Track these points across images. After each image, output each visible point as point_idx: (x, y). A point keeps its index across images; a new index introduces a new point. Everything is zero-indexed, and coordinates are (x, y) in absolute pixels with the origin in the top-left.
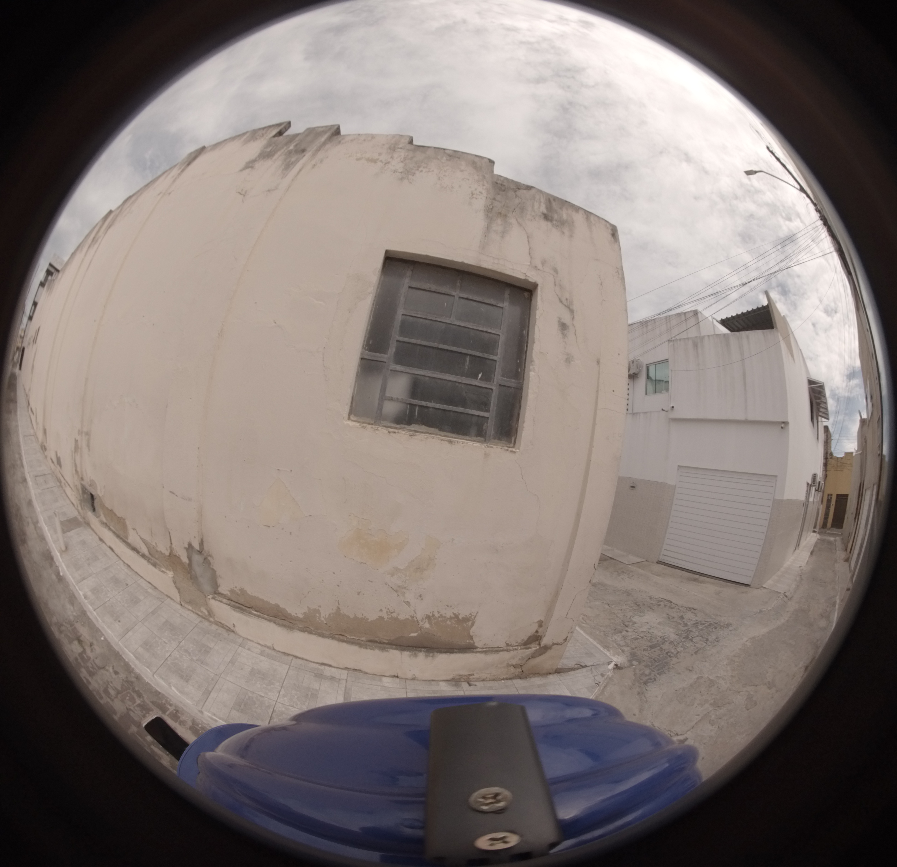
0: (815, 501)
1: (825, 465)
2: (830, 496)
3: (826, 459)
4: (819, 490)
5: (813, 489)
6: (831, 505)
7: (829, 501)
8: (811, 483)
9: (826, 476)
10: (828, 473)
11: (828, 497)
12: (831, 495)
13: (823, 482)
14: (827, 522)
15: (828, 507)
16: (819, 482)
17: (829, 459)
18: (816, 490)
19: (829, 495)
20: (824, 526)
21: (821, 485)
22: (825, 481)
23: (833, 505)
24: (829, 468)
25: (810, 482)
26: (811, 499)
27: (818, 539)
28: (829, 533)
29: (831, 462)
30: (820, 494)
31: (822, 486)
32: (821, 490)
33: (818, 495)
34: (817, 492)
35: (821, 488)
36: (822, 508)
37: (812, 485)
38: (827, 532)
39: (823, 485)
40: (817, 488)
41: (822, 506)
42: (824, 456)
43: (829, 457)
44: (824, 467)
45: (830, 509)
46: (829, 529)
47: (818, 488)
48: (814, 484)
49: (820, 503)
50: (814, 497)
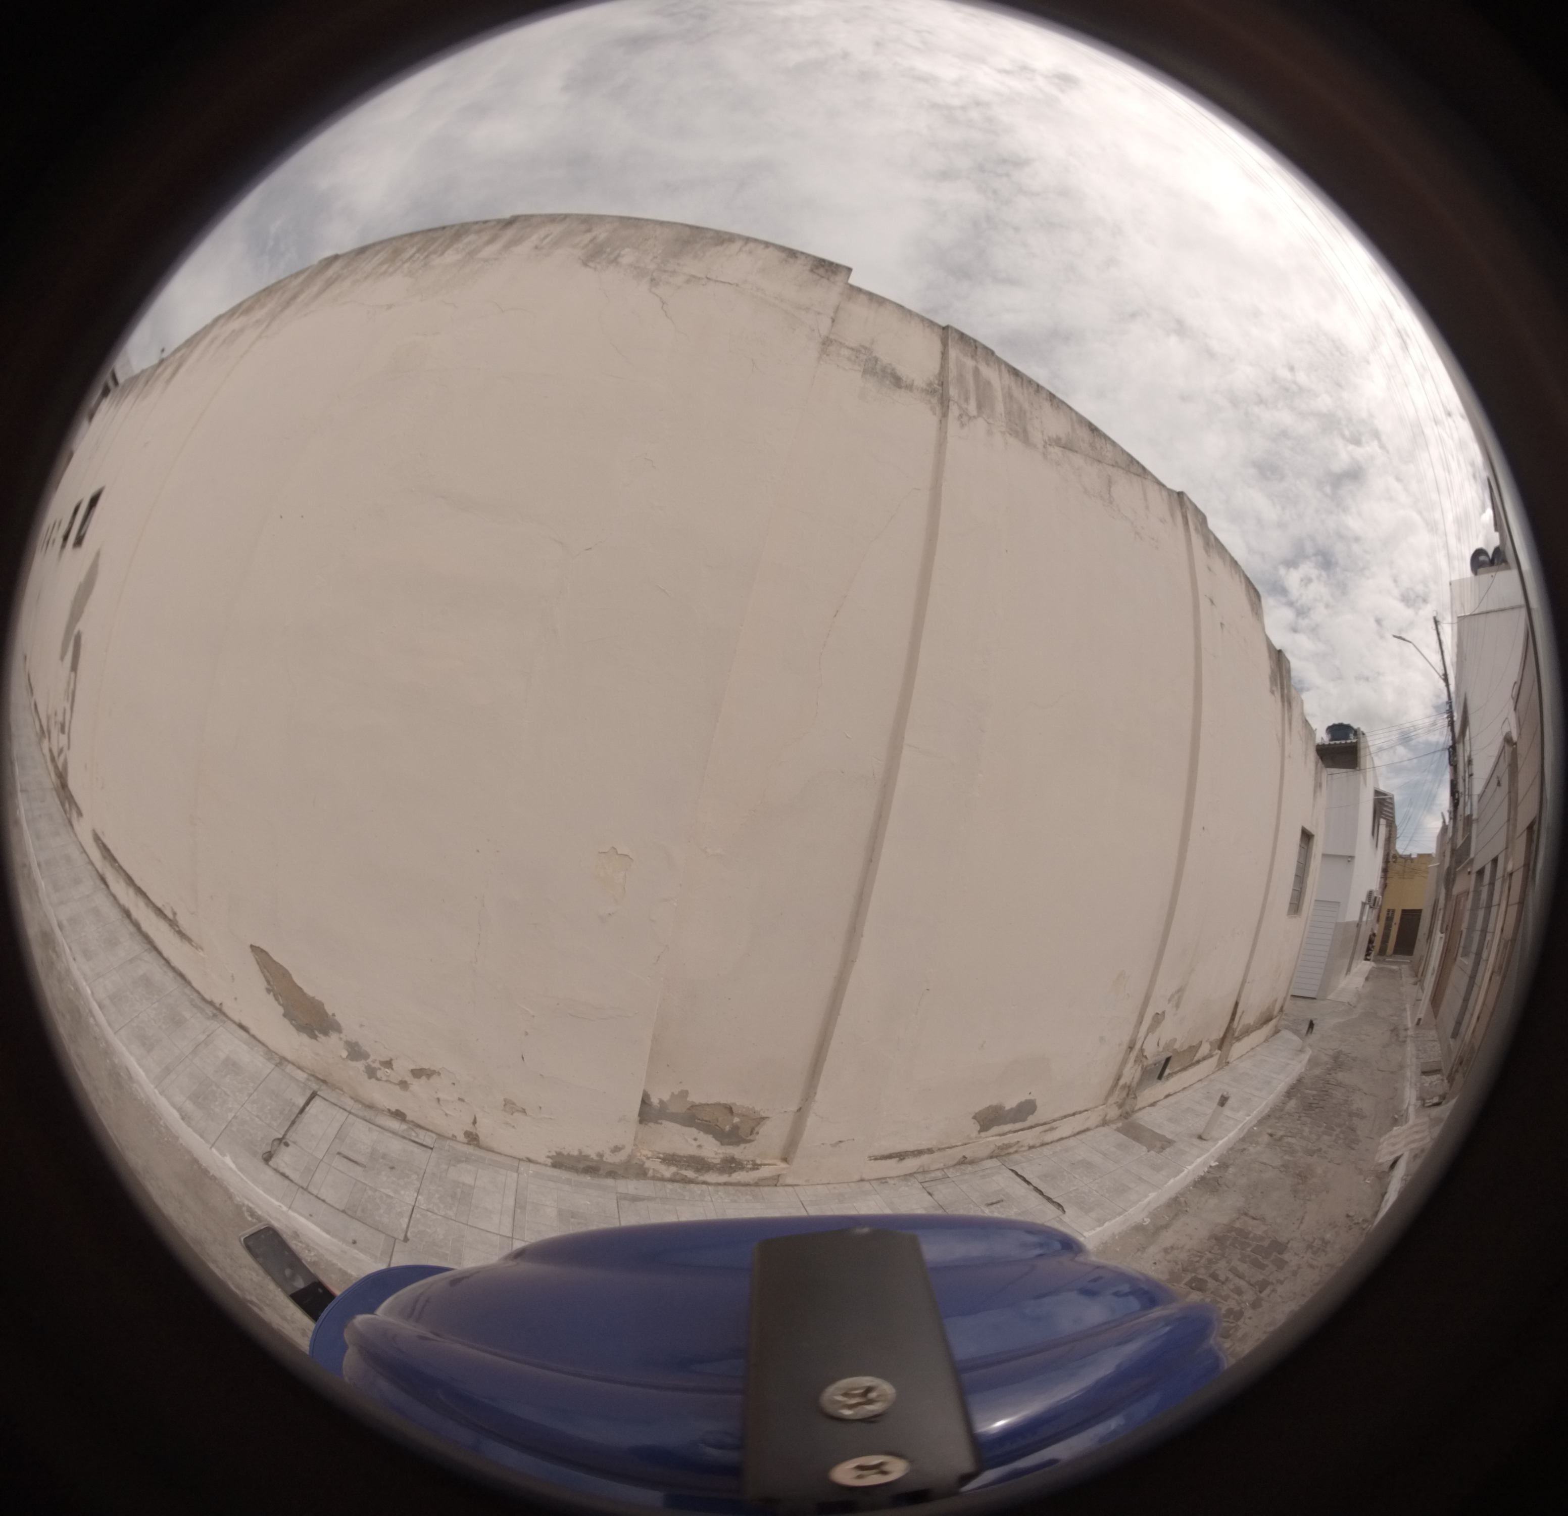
0: (1369, 919)
1: (1385, 871)
2: (1391, 913)
3: (1386, 861)
4: (1376, 906)
5: (1368, 907)
6: (1393, 924)
7: (1389, 919)
8: (1366, 900)
9: (1384, 886)
10: (1388, 881)
11: (1388, 914)
12: (1393, 911)
13: (1381, 896)
14: (1386, 947)
15: (1388, 928)
16: (1376, 898)
17: (1391, 863)
18: (1370, 907)
19: (1389, 910)
20: (1382, 952)
21: (1377, 900)
22: (1383, 894)
23: (1395, 924)
24: (1389, 874)
25: (1364, 901)
26: (1364, 919)
27: (1373, 967)
28: (1389, 961)
29: (1395, 867)
30: (1375, 912)
31: (1378, 902)
32: (1377, 906)
33: (1372, 912)
34: (1371, 909)
35: (1378, 903)
36: (1378, 929)
37: (1367, 902)
38: (1387, 960)
39: (1381, 899)
40: (1372, 905)
41: (1377, 926)
42: (1384, 859)
43: (1390, 860)
44: (1383, 874)
45: (1390, 930)
46: (1390, 956)
47: (1374, 905)
48: (1369, 902)
49: (1375, 921)
50: (1369, 916)
